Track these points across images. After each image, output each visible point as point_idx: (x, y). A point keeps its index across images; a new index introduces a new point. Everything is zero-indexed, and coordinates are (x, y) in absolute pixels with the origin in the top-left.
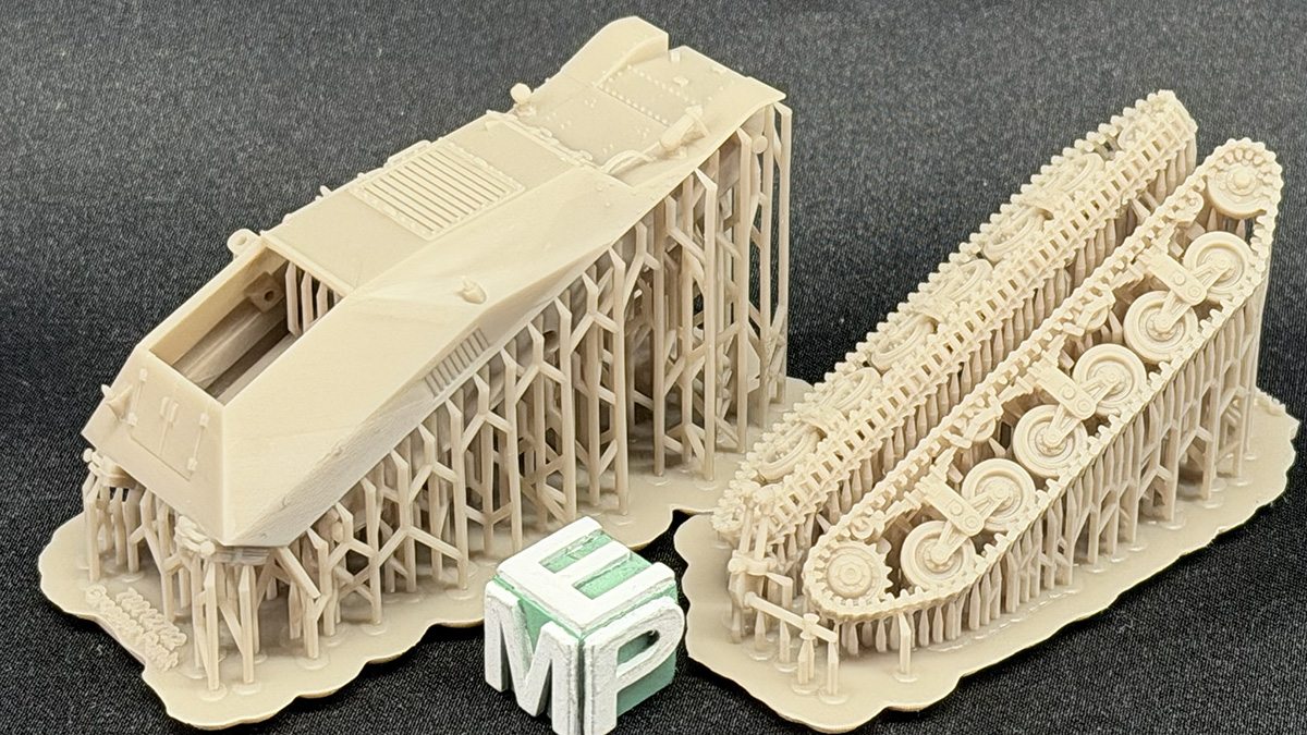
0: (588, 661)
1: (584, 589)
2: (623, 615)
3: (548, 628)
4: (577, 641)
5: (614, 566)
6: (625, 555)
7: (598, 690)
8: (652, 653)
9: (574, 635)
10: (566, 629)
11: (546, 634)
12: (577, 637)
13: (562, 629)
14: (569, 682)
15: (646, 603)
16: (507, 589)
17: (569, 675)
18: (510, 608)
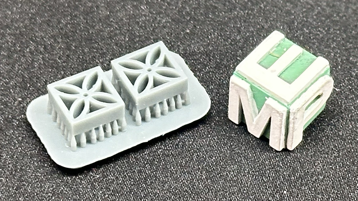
1: (283, 76)
2: (306, 89)
3: (269, 101)
4: (286, 110)
5: (295, 60)
7: (295, 128)
9: (283, 105)
10: (279, 102)
13: (277, 102)
16: (242, 79)
18: (245, 90)
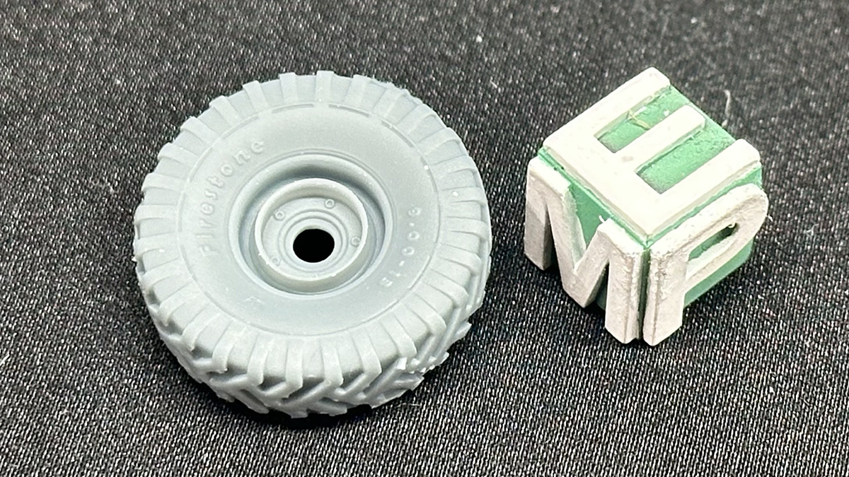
0: (654, 269)
2: (697, 211)
3: (607, 227)
4: (641, 250)
5: (685, 139)
6: (700, 126)
7: (663, 297)
8: (729, 245)
9: (637, 239)
11: (602, 235)
12: (641, 243)
13: (623, 230)
14: (629, 291)
15: (725, 193)
16: (555, 169)
17: (630, 283)
18: (559, 196)
